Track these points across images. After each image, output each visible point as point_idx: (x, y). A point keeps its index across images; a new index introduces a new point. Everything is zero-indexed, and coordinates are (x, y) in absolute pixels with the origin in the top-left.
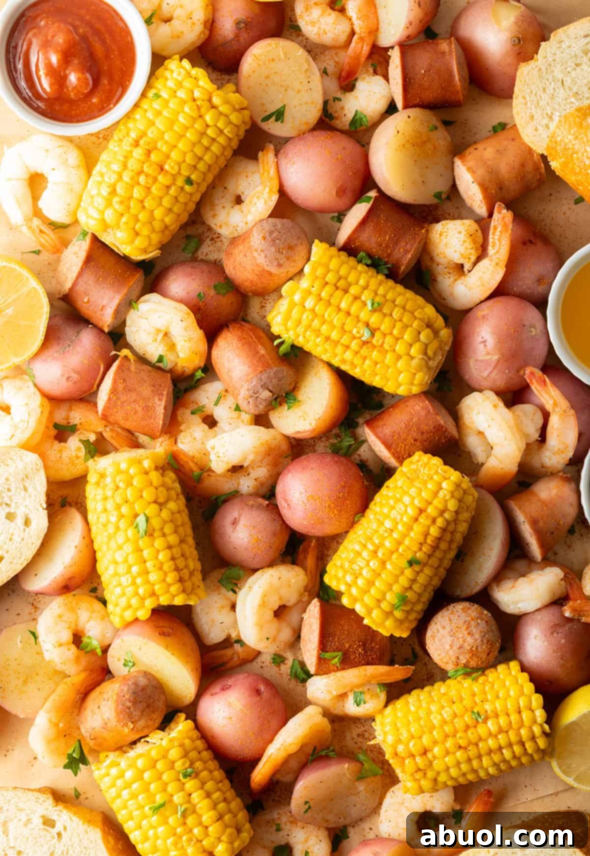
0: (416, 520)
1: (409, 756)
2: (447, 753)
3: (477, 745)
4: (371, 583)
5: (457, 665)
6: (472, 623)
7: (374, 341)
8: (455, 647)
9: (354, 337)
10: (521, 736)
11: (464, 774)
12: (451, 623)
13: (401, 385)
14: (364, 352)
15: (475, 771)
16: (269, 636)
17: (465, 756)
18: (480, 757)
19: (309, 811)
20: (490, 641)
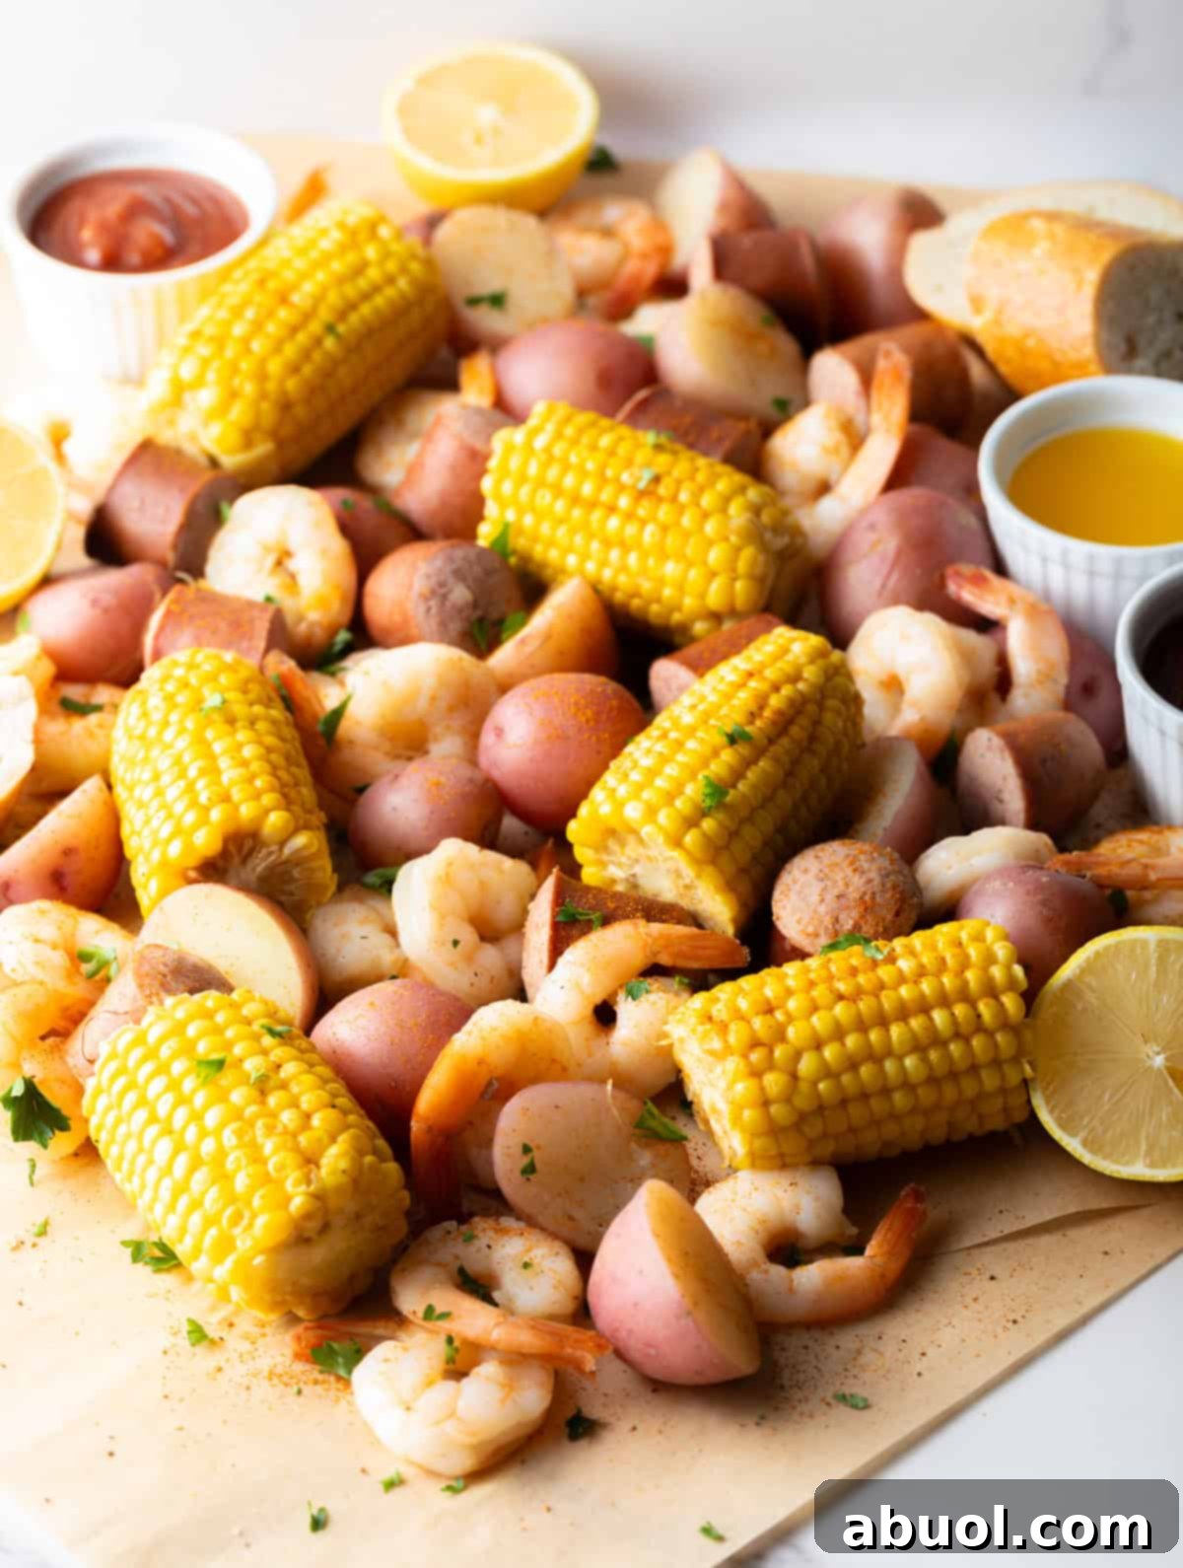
0: (742, 686)
1: (737, 1019)
2: (815, 1008)
3: (877, 996)
4: (654, 773)
5: (836, 933)
6: (862, 857)
7: (662, 490)
8: (830, 897)
9: (621, 488)
10: (965, 983)
11: (853, 1065)
12: (821, 862)
13: (713, 575)
14: (641, 512)
15: (875, 1058)
16: (458, 937)
17: (853, 1010)
18: (883, 1022)
19: (532, 1177)
20: (901, 888)
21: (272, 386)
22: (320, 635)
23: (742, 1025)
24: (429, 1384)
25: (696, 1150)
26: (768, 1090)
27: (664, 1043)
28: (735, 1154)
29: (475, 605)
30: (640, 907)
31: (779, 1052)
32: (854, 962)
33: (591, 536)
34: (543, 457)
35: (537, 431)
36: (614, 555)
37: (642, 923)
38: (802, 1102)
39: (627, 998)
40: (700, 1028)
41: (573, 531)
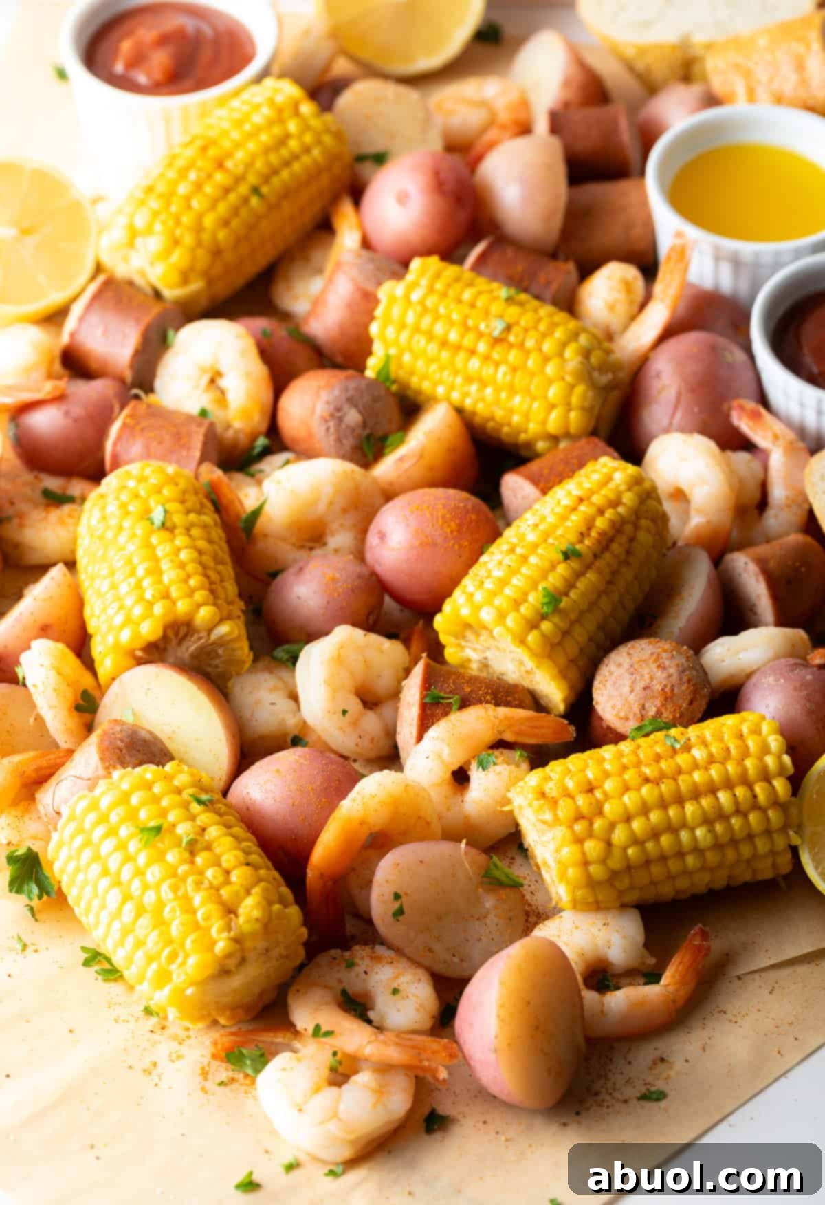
0: (574, 509)
1: (565, 796)
2: (626, 789)
3: (675, 780)
4: (503, 583)
5: (643, 718)
6: (664, 655)
7: (512, 338)
8: (638, 688)
9: (481, 335)
10: (745, 770)
11: (655, 835)
12: (631, 658)
13: (553, 406)
14: (496, 355)
15: (672, 829)
16: (346, 708)
17: (656, 792)
18: (680, 801)
19: (401, 918)
20: (694, 682)
21: (206, 237)
22: (243, 440)
23: (569, 801)
24: (317, 1090)
25: (530, 886)
26: (588, 854)
27: (507, 808)
28: (560, 899)
29: (364, 424)
30: (490, 691)
31: (598, 824)
32: (658, 749)
33: (456, 373)
34: (419, 308)
35: (415, 285)
36: (474, 388)
37: (490, 707)
38: (616, 863)
39: (478, 768)
40: (536, 803)
41: (442, 368)
